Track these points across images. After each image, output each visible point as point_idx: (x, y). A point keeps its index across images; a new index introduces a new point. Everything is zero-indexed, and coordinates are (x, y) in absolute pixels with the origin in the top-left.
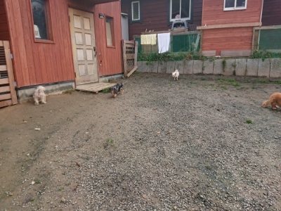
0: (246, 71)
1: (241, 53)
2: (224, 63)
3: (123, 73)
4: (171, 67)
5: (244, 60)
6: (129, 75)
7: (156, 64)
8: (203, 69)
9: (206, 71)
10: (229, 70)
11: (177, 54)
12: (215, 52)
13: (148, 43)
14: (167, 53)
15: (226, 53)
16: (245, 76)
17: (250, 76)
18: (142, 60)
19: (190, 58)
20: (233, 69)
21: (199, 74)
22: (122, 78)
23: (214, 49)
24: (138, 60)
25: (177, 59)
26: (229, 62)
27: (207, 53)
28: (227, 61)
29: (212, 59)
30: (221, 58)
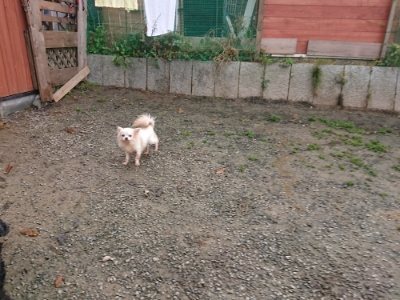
0: (368, 97)
1: (356, 49)
2: (316, 73)
3: (36, 92)
4: (183, 78)
5: (364, 68)
6: (58, 95)
7: (140, 65)
8: (263, 87)
9: (271, 94)
10: (327, 93)
11: (196, 42)
12: (293, 42)
13: (114, 6)
14: (169, 37)
15: (321, 47)
16: (365, 109)
17: (377, 111)
18: (101, 52)
19: (232, 56)
20: (337, 91)
21: (253, 100)
22: (33, 107)
23: (292, 36)
24: (89, 52)
25: (197, 56)
26: (330, 71)
27: (273, 45)
28: (324, 68)
29: (285, 62)
30: (309, 60)
